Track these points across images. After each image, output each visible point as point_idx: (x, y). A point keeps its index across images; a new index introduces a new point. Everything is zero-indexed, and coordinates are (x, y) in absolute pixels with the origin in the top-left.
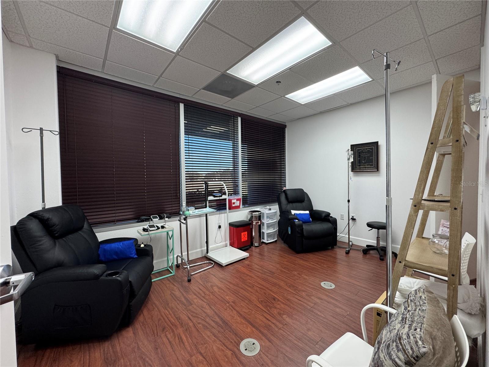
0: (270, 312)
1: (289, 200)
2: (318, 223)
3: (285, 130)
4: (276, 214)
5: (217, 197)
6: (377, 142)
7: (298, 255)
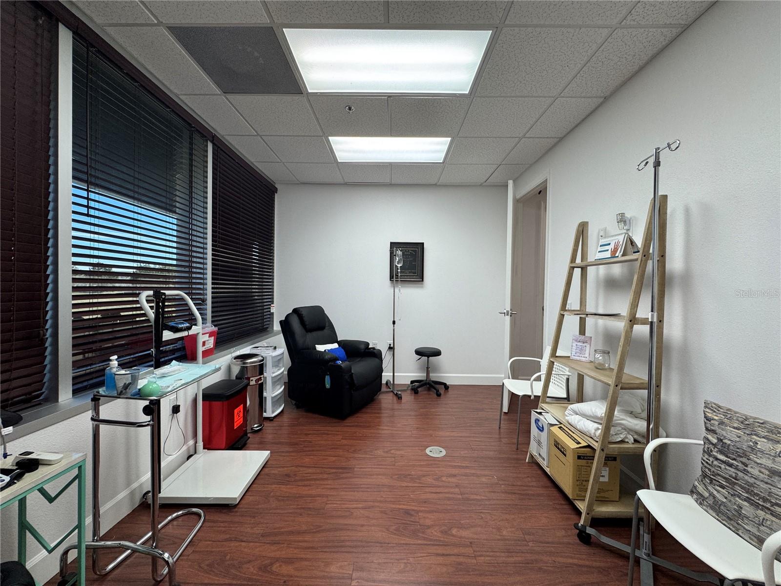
0: (431, 540)
1: (307, 326)
2: (359, 361)
3: (274, 197)
4: (283, 357)
5: (181, 330)
6: (423, 244)
7: (345, 422)
